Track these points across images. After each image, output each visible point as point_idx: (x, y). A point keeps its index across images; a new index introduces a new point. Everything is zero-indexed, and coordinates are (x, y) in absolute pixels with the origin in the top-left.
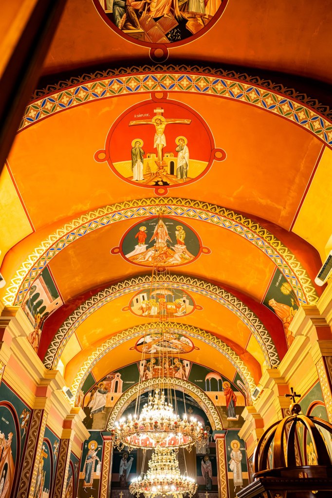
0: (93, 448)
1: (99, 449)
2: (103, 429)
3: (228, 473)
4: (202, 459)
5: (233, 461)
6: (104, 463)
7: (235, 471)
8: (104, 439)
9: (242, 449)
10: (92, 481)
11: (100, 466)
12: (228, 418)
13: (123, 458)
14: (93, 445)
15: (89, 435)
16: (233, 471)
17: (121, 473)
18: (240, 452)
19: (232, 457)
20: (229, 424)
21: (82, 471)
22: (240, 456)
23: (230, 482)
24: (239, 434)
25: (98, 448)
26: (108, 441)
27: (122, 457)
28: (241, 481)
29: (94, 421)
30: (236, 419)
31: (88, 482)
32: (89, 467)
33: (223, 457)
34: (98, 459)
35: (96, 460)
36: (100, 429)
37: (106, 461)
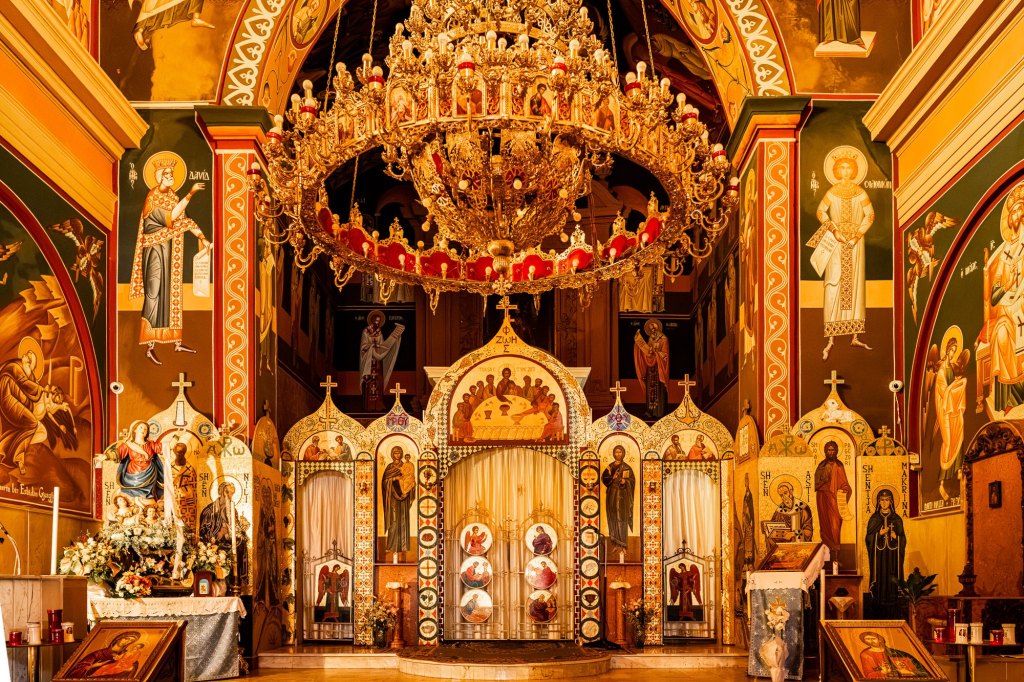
0: (167, 183)
1: (196, 187)
2: (204, 98)
3: (802, 284)
4: (637, 327)
5: (829, 234)
6: (227, 247)
7: (835, 276)
8: (216, 144)
9: (878, 184)
10: (176, 321)
11: (207, 258)
12: (823, 48)
13: (370, 327)
14: (164, 172)
15: (144, 127)
16: (823, 278)
17: (367, 371)
18: (864, 196)
19: (823, 218)
20: (822, 76)
21: (126, 278)
22: (863, 216)
23: (806, 324)
24: (867, 120)
25: (189, 184)
26: (236, 152)
27: (364, 324)
28: (856, 315)
29: (158, 63)
30: (861, 50)
31: (162, 320)
32: (156, 265)
33: (785, 219)
34: (197, 232)
35: (188, 236)
36: (192, 99)
37: (235, 237)
